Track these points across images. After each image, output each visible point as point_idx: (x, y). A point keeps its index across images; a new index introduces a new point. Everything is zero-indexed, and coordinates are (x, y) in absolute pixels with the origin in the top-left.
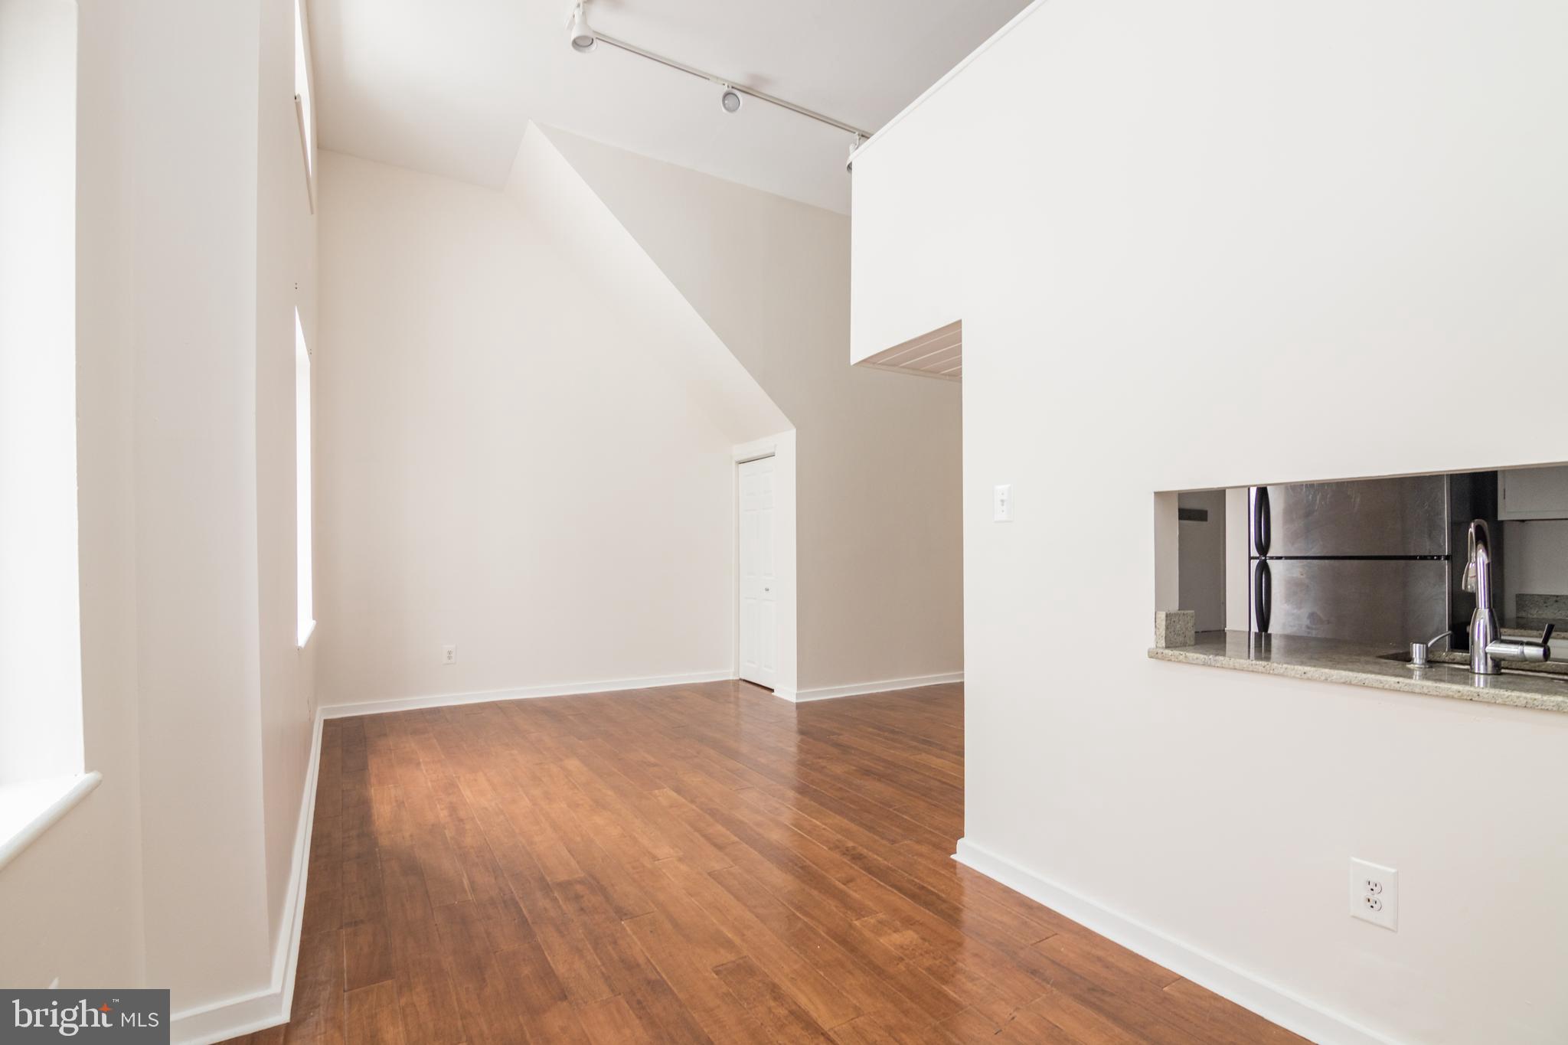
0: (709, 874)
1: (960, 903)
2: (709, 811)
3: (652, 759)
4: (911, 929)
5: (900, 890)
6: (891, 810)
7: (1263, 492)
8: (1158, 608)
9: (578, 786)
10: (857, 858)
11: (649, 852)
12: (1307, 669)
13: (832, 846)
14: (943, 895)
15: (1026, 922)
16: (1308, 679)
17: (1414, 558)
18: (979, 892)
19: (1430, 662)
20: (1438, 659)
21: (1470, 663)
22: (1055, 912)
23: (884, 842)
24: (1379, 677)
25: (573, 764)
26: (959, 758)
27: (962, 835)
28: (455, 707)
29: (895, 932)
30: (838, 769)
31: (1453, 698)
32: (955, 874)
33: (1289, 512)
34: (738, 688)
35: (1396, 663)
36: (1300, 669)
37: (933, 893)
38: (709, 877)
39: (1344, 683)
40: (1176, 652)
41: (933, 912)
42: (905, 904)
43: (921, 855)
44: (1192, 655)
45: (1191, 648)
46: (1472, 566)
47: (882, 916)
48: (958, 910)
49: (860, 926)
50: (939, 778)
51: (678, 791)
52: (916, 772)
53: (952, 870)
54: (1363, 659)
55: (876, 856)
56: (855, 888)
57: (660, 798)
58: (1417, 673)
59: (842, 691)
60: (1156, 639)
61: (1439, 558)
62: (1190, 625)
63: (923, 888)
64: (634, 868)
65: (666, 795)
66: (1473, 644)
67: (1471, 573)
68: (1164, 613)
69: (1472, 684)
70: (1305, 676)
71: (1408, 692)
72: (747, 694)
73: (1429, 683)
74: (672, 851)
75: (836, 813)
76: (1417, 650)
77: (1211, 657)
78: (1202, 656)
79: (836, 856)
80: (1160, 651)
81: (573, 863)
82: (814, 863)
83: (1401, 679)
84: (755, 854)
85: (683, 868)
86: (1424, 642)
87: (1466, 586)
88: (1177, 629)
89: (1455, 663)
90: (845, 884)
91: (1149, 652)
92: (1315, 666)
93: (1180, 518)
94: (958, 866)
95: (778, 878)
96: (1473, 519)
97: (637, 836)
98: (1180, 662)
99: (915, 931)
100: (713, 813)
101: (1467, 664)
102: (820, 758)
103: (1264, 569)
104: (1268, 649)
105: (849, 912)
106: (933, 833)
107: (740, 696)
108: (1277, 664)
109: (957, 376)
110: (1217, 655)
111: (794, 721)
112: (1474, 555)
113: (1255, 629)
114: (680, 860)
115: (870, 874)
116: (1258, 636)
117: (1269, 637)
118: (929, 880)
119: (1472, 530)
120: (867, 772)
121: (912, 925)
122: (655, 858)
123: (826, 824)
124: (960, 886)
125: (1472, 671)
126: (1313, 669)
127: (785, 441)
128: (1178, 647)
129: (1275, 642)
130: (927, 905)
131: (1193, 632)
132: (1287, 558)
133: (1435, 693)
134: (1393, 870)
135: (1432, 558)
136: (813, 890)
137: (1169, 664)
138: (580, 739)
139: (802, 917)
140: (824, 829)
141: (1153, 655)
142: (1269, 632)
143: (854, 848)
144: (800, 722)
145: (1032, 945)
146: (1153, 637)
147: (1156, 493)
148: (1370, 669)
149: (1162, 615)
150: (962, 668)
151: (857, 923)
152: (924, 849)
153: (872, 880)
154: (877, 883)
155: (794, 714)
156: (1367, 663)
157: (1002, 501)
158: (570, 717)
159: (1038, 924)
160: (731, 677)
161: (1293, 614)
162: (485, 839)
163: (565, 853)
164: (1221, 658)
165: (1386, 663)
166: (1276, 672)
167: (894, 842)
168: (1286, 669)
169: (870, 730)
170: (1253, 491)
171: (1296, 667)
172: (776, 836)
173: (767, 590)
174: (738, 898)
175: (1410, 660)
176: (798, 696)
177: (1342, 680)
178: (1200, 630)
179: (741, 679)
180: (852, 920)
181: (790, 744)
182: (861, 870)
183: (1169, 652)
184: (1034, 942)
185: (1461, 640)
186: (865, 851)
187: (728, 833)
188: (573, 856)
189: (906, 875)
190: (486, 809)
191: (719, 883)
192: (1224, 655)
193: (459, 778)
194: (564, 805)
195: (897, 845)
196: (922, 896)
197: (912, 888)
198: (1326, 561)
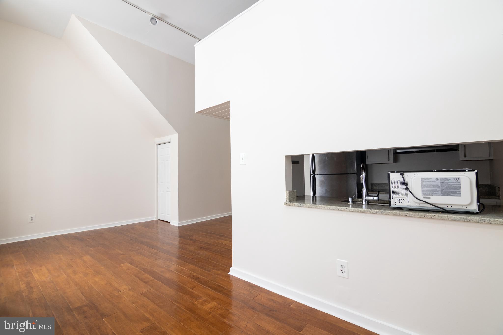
0: (141, 294)
1: (230, 289)
2: (143, 270)
3: (121, 252)
4: (214, 301)
5: (211, 287)
6: (209, 260)
7: (313, 156)
8: (286, 190)
9: (88, 267)
10: (197, 279)
11: (117, 289)
12: (325, 206)
13: (188, 276)
14: (225, 287)
15: (251, 292)
16: (325, 209)
17: (349, 174)
18: (237, 284)
19: (354, 202)
20: (355, 201)
21: (362, 202)
22: (260, 287)
23: (207, 272)
24: (342, 207)
25: (87, 258)
26: (230, 239)
27: (231, 266)
28: (34, 240)
29: (209, 303)
30: (192, 248)
31: (359, 212)
32: (229, 279)
33: (320, 161)
34: (158, 223)
35: (346, 203)
36: (323, 206)
37: (222, 287)
38: (141, 295)
39: (334, 210)
40: (292, 203)
41: (222, 294)
42: (212, 292)
43: (218, 274)
44: (296, 204)
45: (296, 201)
46: (362, 176)
47: (204, 298)
48: (230, 292)
49: (197, 304)
50: (225, 247)
51: (131, 263)
52: (218, 246)
53: (228, 278)
54: (338, 202)
55: (203, 277)
56: (195, 290)
57: (123, 267)
58: (351, 205)
59: (195, 221)
60: (286, 199)
61: (354, 174)
62: (295, 194)
63: (219, 286)
64: (110, 296)
65: (126, 266)
66: (363, 197)
67: (362, 178)
68: (288, 191)
69: (363, 208)
70: (324, 208)
71: (349, 211)
72: (160, 225)
73: (353, 208)
74: (126, 287)
75: (190, 264)
76: (350, 199)
77: (301, 204)
78: (298, 204)
79: (190, 279)
80: (287, 203)
81: (83, 298)
82: (181, 283)
83: (347, 208)
84: (160, 283)
85: (131, 293)
86: (352, 197)
87: (361, 181)
88: (292, 196)
89: (359, 202)
90: (192, 289)
91: (284, 203)
92: (326, 205)
93: (292, 164)
94: (230, 276)
95: (169, 291)
96: (361, 164)
97: (112, 283)
98: (293, 206)
99: (215, 302)
100: (144, 270)
101: (361, 202)
102: (186, 245)
103: (314, 178)
104: (316, 201)
105: (193, 299)
106: (223, 266)
107: (158, 225)
108: (317, 206)
109: (229, 119)
110: (302, 203)
111: (178, 233)
112: (362, 173)
113: (312, 195)
114: (130, 290)
115: (201, 284)
116: (313, 197)
117: (316, 197)
118: (221, 283)
119: (361, 166)
120: (201, 248)
121: (214, 300)
122: (119, 291)
123: (186, 269)
124: (231, 283)
125: (362, 204)
126: (326, 206)
127: (174, 138)
128: (292, 201)
129: (317, 198)
130: (220, 291)
131: (296, 197)
132: (320, 174)
133: (355, 211)
134: (347, 261)
135: (353, 174)
136: (180, 293)
137: (290, 207)
138: (91, 248)
139: (176, 304)
140: (186, 270)
141: (286, 204)
142: (316, 196)
143: (196, 275)
144: (179, 233)
145: (253, 299)
146: (285, 199)
147: (285, 156)
148: (340, 205)
149: (288, 192)
150: (231, 211)
151: (196, 302)
152: (219, 272)
153: (202, 286)
154: (203, 287)
155: (178, 230)
156: (339, 203)
157: (242, 158)
158: (87, 239)
159: (254, 292)
160: (155, 219)
161: (321, 190)
162: (43, 294)
163: (80, 295)
164: (303, 204)
165: (343, 203)
166: (317, 207)
167: (209, 271)
168: (320, 206)
169: (203, 233)
170: (311, 155)
171: (322, 206)
172: (168, 275)
173: (168, 188)
174: (152, 301)
175: (349, 202)
176: (179, 224)
177: (333, 209)
178: (298, 196)
179: (158, 220)
180: (194, 302)
181: (176, 242)
182: (198, 283)
183: (290, 203)
184: (253, 298)
185: (360, 196)
186: (199, 276)
187: (150, 276)
188: (83, 295)
189: (213, 282)
190: (44, 281)
191: (145, 296)
192: (304, 203)
193: (32, 270)
194: (81, 275)
195: (210, 272)
196: (218, 289)
197: (215, 286)
198: (329, 175)
